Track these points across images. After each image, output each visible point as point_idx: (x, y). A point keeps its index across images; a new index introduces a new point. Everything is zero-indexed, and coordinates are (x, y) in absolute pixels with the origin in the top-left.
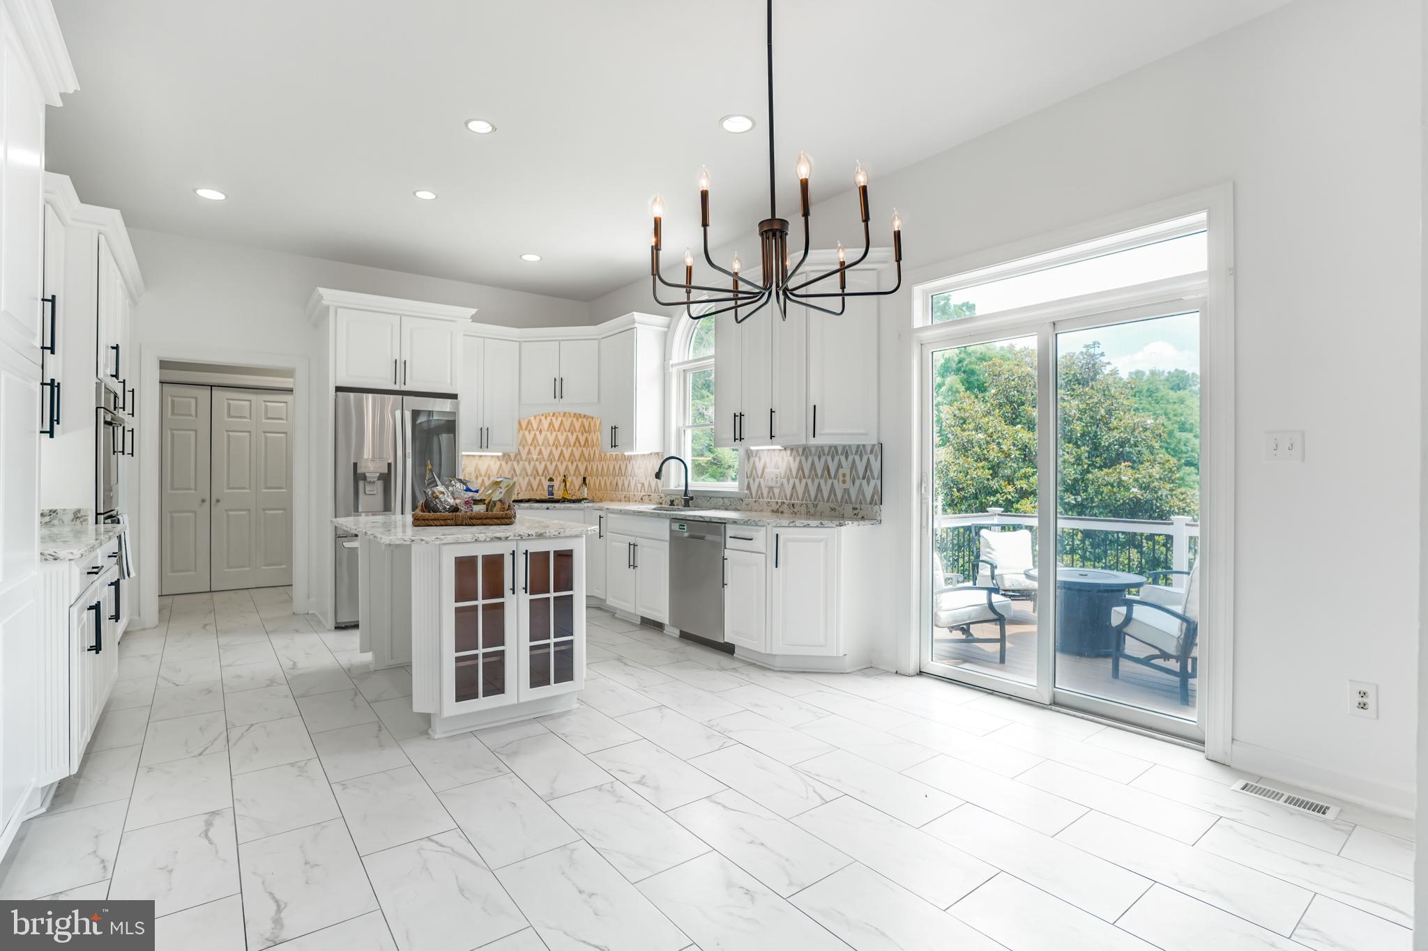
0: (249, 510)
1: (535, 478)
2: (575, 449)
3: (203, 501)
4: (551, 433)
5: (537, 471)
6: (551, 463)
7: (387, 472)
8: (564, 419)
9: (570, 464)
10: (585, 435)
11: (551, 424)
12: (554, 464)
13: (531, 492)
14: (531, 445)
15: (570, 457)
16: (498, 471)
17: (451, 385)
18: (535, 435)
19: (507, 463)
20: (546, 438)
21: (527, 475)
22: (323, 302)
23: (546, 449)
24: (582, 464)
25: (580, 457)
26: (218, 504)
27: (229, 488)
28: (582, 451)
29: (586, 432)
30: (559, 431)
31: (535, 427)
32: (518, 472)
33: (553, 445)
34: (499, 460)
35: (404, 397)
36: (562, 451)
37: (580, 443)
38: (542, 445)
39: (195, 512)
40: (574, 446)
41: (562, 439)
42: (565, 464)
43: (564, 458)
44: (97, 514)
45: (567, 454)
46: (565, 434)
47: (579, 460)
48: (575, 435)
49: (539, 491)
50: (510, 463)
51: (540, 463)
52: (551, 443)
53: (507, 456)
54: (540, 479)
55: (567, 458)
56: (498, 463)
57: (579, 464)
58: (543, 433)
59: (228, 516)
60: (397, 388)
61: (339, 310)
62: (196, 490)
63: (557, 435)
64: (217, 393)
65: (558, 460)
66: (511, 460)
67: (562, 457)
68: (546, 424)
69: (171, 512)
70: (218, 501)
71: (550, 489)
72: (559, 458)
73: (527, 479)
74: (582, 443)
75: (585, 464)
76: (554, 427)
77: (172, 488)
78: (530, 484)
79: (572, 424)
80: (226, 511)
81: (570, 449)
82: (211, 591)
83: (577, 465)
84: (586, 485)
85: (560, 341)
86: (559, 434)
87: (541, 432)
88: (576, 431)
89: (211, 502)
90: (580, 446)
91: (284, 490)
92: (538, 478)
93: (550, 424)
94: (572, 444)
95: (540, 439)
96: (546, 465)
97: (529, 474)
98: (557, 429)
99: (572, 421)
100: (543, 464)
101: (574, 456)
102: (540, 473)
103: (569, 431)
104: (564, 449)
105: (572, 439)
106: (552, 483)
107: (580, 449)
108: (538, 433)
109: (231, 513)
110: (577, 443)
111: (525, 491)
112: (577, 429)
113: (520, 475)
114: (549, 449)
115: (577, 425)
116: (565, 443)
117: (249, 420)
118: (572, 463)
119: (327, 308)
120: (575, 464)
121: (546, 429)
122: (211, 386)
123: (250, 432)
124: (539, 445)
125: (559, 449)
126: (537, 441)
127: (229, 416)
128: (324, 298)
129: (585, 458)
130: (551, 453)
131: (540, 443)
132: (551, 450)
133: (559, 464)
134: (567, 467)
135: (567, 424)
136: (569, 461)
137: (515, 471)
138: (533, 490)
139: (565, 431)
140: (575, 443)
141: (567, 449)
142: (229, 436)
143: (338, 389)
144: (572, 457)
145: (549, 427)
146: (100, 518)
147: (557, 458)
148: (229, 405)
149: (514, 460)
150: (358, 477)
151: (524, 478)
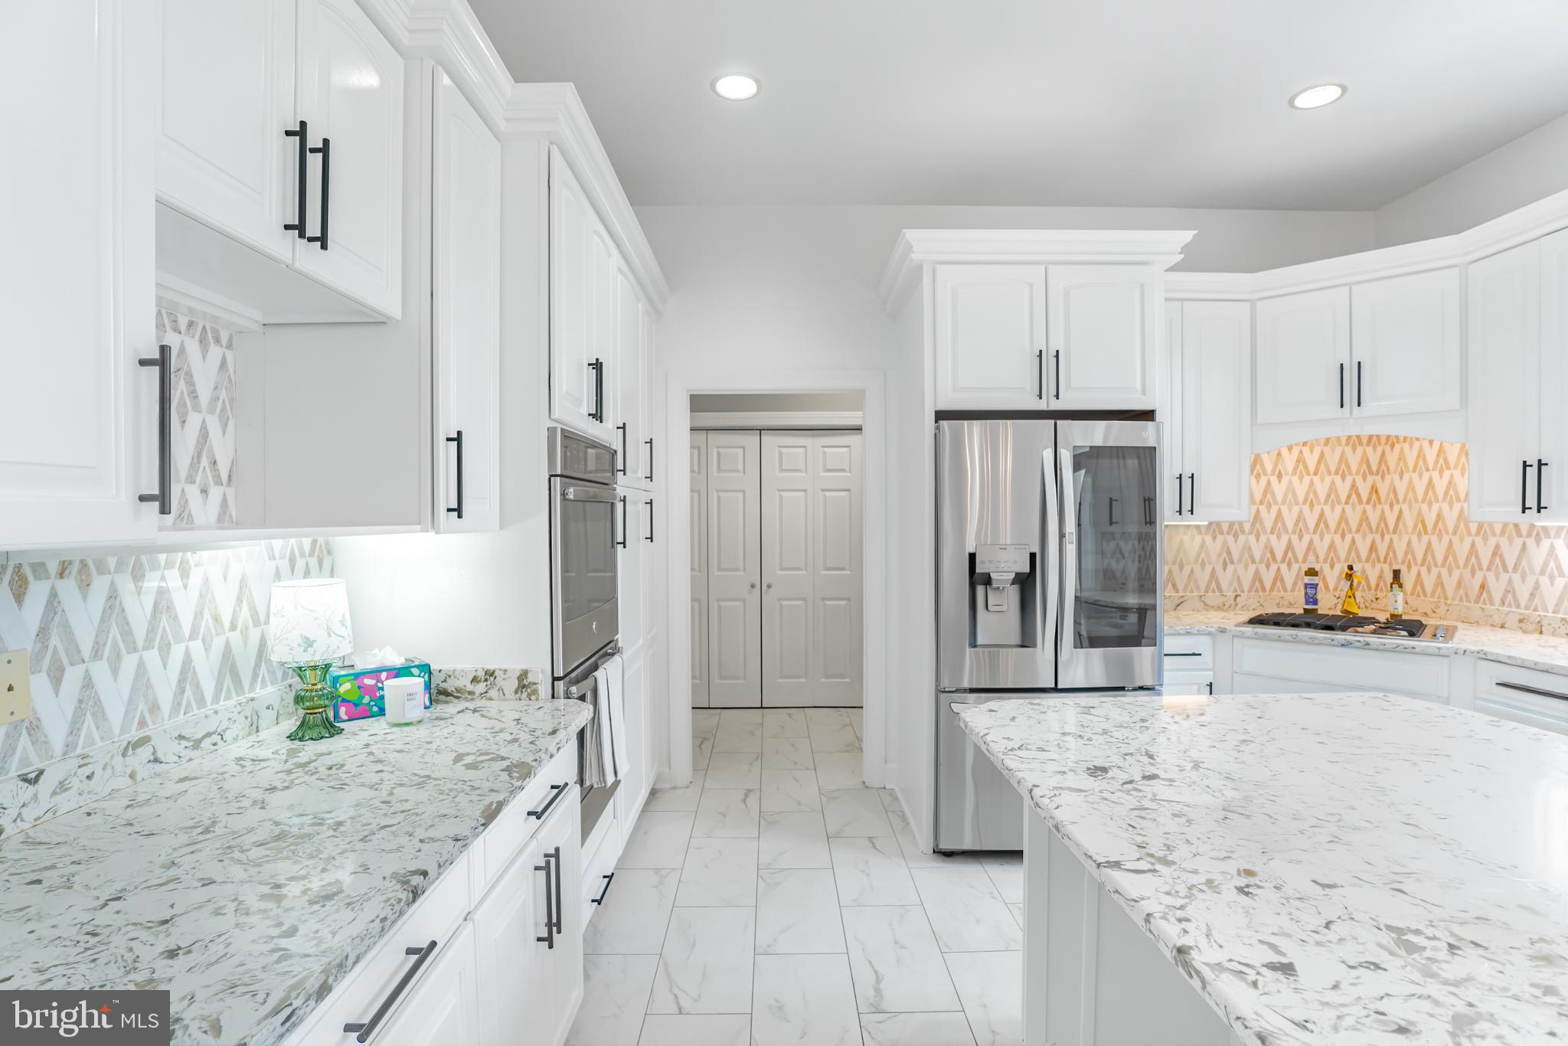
0: (805, 600)
1: (1268, 566)
2: (1348, 508)
3: (753, 586)
4: (1301, 478)
5: (1272, 553)
6: (1301, 537)
7: (1028, 570)
8: (1327, 450)
9: (1338, 538)
10: (1370, 479)
11: (1300, 460)
12: (1306, 538)
13: (1261, 593)
14: (1261, 503)
15: (1339, 523)
16: (1199, 555)
17: (1144, 393)
18: (1269, 483)
19: (1214, 538)
20: (1291, 490)
21: (1253, 561)
22: (913, 255)
23: (1290, 511)
24: (1364, 537)
25: (1360, 524)
26: (771, 589)
27: (783, 569)
28: (1364, 512)
29: (1371, 473)
30: (1316, 474)
31: (1269, 467)
32: (1236, 556)
33: (1305, 500)
34: (1200, 533)
35: (1059, 422)
36: (1322, 514)
37: (1358, 495)
38: (1284, 503)
39: (744, 600)
40: (1347, 503)
41: (1322, 490)
42: (1327, 539)
43: (1327, 526)
44: (555, 679)
45: (1332, 519)
46: (1328, 480)
47: (1358, 531)
48: (1349, 480)
49: (1275, 593)
50: (1220, 538)
51: (1279, 537)
52: (1301, 497)
53: (1214, 526)
54: (1279, 568)
55: (1333, 525)
56: (1198, 539)
57: (1358, 538)
58: (1285, 479)
59: (781, 606)
60: (1041, 405)
61: (939, 268)
62: (744, 571)
63: (1312, 483)
64: (767, 438)
65: (1315, 532)
66: (1222, 533)
67: (1322, 525)
68: (1289, 460)
69: (718, 600)
70: (769, 586)
71: (1311, 591)
72: (1317, 525)
73: (1252, 568)
74: (1364, 497)
75: (1370, 538)
76: (1306, 467)
77: (720, 569)
78: (1257, 577)
79: (1343, 459)
80: (779, 599)
81: (1338, 509)
82: (762, 708)
83: (1353, 541)
84: (1401, 586)
85: (1350, 285)
86: (1316, 479)
87: (1280, 476)
88: (1350, 473)
89: (761, 586)
90: (1360, 501)
91: (848, 572)
92: (1274, 567)
93: (1298, 461)
94: (1343, 498)
95: (1279, 489)
96: (1290, 540)
97: (1257, 558)
98: (1312, 469)
99: (1343, 452)
100: (1285, 539)
101: (1347, 523)
102: (1279, 557)
103: (1336, 473)
104: (1327, 509)
105: (1343, 489)
106: (1315, 580)
107: (1359, 508)
108: (1274, 479)
109: (784, 603)
110: (1354, 496)
111: (1250, 591)
112: (1354, 467)
113: (1240, 561)
114: (1296, 510)
115: (1354, 460)
116: (1328, 496)
117: (804, 475)
118: (1343, 536)
119: (919, 268)
120: (1348, 538)
121: (1290, 470)
122: (760, 430)
123: (805, 490)
124: (1276, 503)
125: (1317, 509)
126: (1273, 495)
127: (782, 470)
128: (914, 249)
129: (1369, 525)
130: (1300, 517)
131: (1279, 498)
132: (1301, 512)
133: (1316, 538)
134: (1332, 545)
135: (1333, 459)
136: (1336, 532)
137: (1229, 553)
138: (1264, 589)
139: (1329, 473)
140: (1349, 497)
141: (1333, 509)
142: (781, 497)
143: (941, 416)
144: (1343, 525)
145: (1296, 468)
146: (558, 686)
147: (1312, 527)
148: (781, 454)
149: (1228, 533)
150: (977, 579)
151: (1246, 567)
